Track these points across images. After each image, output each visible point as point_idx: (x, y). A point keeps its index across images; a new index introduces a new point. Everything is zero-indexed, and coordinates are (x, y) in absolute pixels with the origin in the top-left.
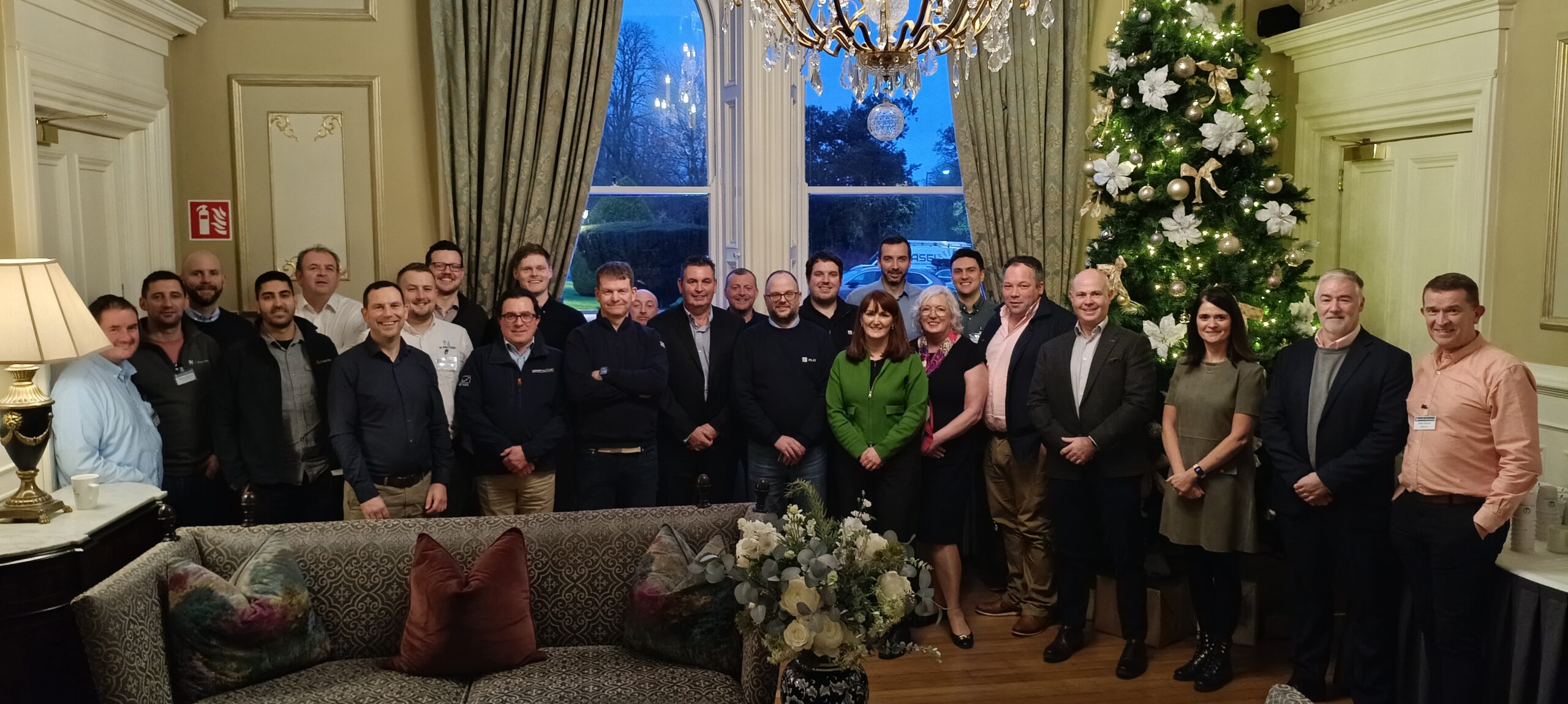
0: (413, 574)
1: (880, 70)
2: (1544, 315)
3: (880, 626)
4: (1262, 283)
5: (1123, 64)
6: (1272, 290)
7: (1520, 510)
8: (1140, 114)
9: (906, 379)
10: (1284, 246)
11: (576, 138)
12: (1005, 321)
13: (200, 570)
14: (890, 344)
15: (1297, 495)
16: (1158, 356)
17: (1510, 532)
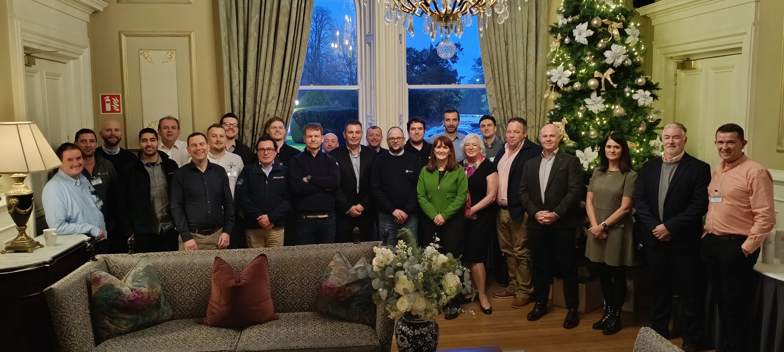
0: (212, 277)
1: (443, 24)
2: (778, 145)
3: (445, 300)
4: (636, 130)
5: (565, 21)
6: (641, 134)
7: (766, 241)
8: (574, 46)
9: (457, 180)
10: (647, 112)
11: (292, 62)
12: (507, 151)
13: (107, 275)
14: (448, 162)
15: (654, 236)
16: (583, 168)
17: (761, 253)
